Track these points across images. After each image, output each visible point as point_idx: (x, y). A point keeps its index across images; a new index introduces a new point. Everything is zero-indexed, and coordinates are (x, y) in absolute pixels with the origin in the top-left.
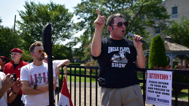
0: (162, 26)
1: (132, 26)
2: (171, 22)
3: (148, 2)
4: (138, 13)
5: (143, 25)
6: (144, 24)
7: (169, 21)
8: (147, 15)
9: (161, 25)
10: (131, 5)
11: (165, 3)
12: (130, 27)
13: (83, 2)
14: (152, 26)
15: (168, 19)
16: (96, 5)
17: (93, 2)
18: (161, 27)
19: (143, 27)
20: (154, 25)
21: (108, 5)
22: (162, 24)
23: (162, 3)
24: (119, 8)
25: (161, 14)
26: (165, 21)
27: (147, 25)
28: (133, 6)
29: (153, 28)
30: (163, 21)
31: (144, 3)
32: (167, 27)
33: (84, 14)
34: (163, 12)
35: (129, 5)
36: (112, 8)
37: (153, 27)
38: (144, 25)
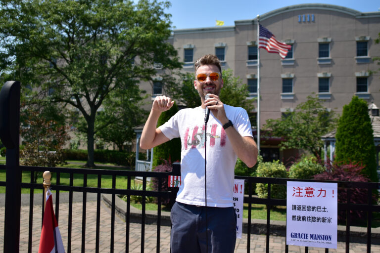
0: (167, 81)
1: (111, 76)
2: (184, 75)
3: (147, 33)
4: (126, 51)
5: (133, 76)
6: (136, 75)
7: (180, 74)
8: (142, 57)
9: (167, 79)
10: (111, 32)
11: (173, 39)
12: (108, 76)
13: (5, 8)
14: (151, 79)
15: (180, 69)
16: (34, 20)
17: (30, 13)
18: (166, 83)
19: (134, 79)
20: (154, 78)
21: (64, 25)
22: (168, 77)
23: (170, 38)
24: (87, 35)
25: (169, 59)
26: (174, 73)
27: (140, 77)
28: (119, 37)
29: (151, 84)
30: (170, 72)
31: (140, 34)
32: (177, 85)
33: (7, 37)
34: (172, 55)
35: (108, 32)
36: (73, 34)
37: (151, 82)
38: (136, 77)
